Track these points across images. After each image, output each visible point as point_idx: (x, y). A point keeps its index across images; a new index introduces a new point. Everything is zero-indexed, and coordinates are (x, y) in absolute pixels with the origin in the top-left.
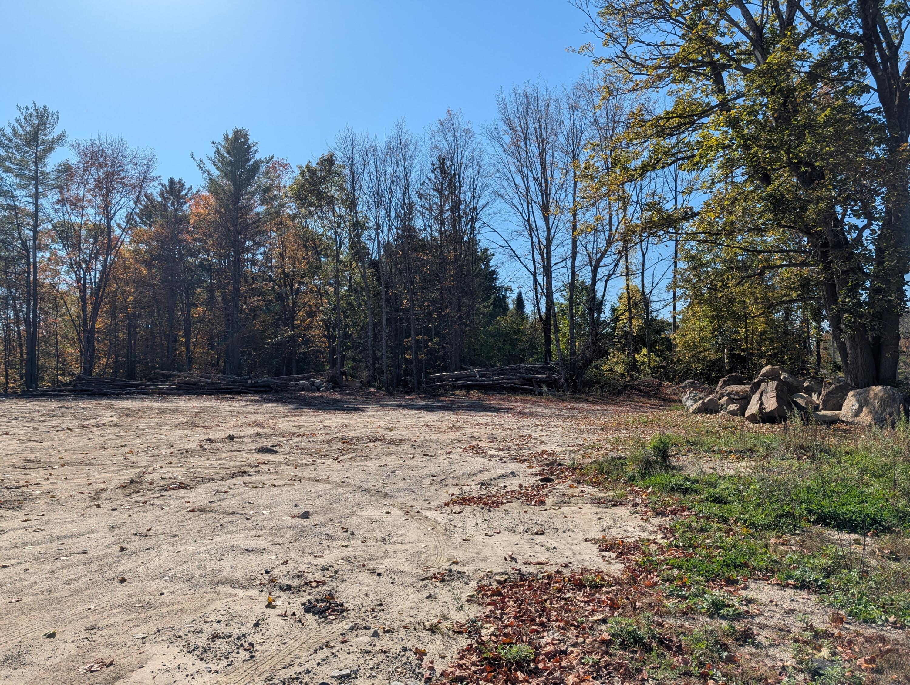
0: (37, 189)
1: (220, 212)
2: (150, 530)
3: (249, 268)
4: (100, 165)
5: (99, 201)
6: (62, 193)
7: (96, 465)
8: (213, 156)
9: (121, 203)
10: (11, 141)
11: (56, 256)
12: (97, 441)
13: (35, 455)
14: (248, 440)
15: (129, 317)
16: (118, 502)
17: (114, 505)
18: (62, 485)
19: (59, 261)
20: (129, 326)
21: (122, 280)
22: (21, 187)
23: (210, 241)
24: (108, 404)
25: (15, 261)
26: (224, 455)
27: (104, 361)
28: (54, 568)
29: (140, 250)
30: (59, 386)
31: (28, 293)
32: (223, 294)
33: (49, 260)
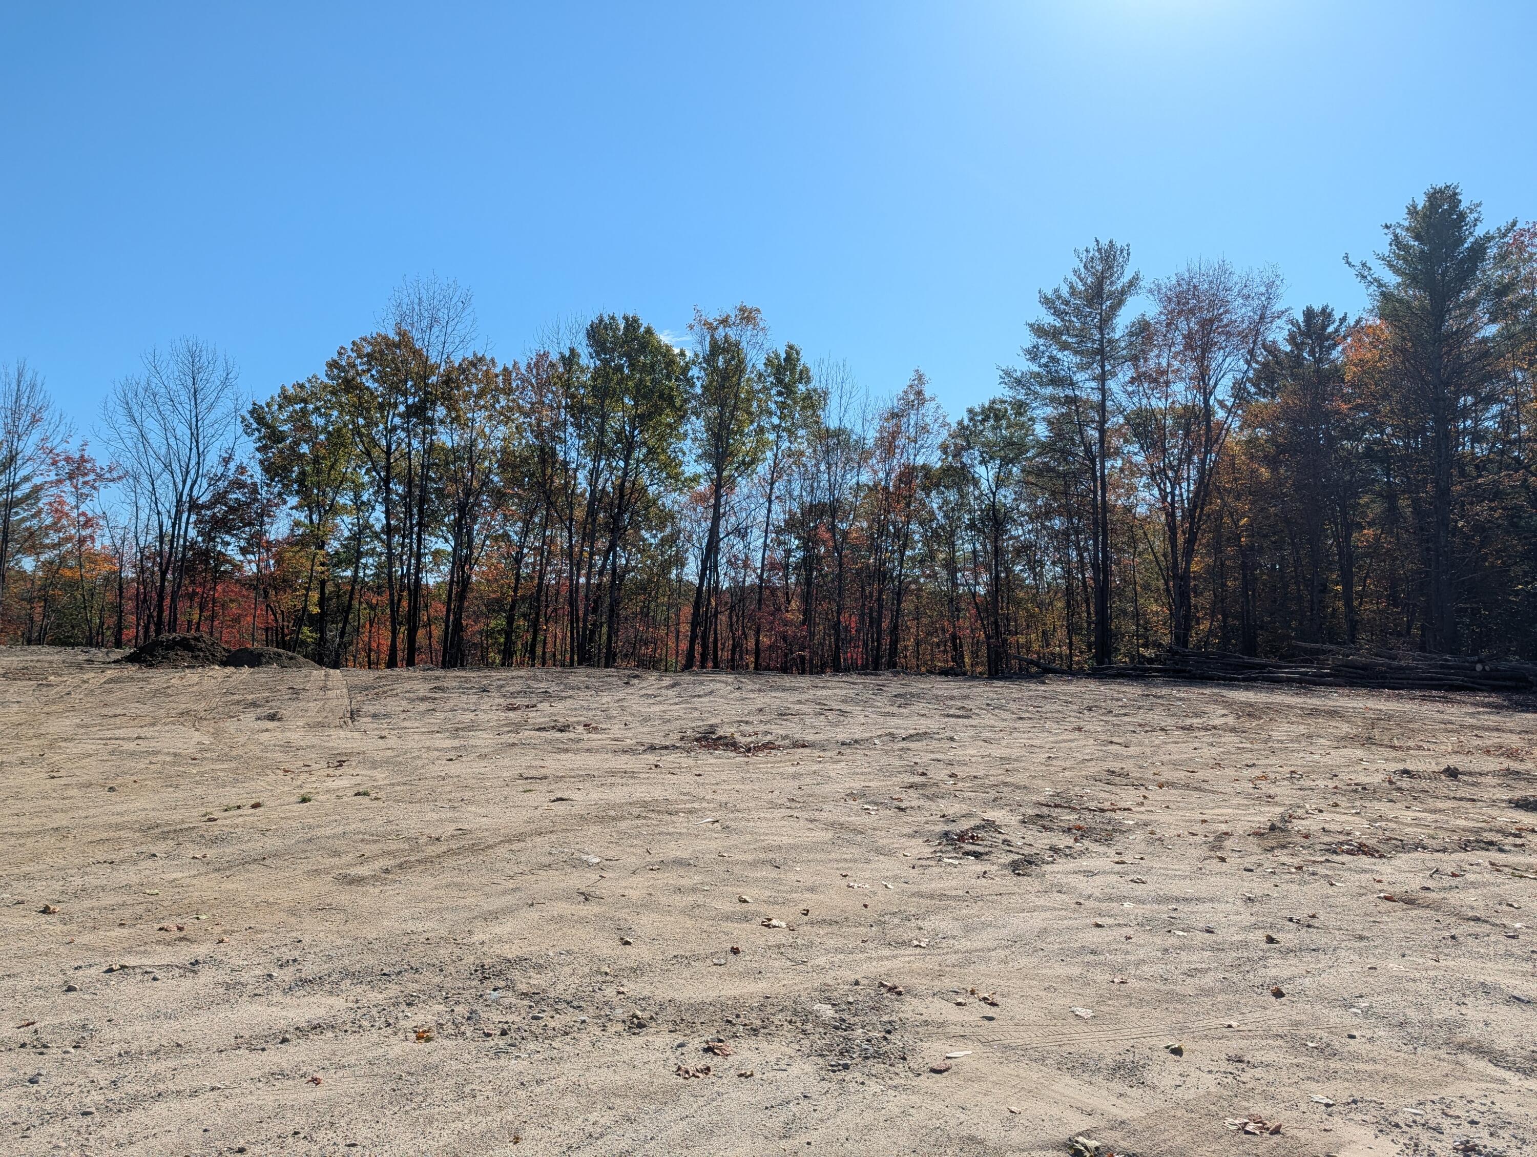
0: (1103, 367)
1: (1404, 351)
2: (1313, 917)
3: (1468, 448)
4: (1192, 311)
5: (1191, 368)
6: (1136, 367)
7: (1210, 791)
8: (1386, 250)
9: (1226, 365)
10: (1067, 303)
11: (1131, 463)
12: (1208, 753)
13: (1121, 765)
14: (1489, 780)
15: (1243, 552)
16: (1253, 859)
17: (1249, 861)
18: (1163, 817)
19: (1133, 470)
20: (1244, 567)
21: (1229, 491)
22: (1082, 367)
23: (1384, 408)
24: (1217, 694)
25: (1076, 476)
26: (1440, 805)
27: (1205, 626)
28: (1167, 945)
29: (1257, 438)
30: (1140, 662)
31: (1095, 522)
32: (1416, 503)
33: (1122, 470)
